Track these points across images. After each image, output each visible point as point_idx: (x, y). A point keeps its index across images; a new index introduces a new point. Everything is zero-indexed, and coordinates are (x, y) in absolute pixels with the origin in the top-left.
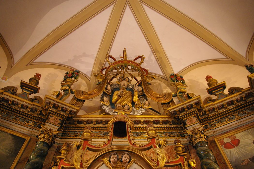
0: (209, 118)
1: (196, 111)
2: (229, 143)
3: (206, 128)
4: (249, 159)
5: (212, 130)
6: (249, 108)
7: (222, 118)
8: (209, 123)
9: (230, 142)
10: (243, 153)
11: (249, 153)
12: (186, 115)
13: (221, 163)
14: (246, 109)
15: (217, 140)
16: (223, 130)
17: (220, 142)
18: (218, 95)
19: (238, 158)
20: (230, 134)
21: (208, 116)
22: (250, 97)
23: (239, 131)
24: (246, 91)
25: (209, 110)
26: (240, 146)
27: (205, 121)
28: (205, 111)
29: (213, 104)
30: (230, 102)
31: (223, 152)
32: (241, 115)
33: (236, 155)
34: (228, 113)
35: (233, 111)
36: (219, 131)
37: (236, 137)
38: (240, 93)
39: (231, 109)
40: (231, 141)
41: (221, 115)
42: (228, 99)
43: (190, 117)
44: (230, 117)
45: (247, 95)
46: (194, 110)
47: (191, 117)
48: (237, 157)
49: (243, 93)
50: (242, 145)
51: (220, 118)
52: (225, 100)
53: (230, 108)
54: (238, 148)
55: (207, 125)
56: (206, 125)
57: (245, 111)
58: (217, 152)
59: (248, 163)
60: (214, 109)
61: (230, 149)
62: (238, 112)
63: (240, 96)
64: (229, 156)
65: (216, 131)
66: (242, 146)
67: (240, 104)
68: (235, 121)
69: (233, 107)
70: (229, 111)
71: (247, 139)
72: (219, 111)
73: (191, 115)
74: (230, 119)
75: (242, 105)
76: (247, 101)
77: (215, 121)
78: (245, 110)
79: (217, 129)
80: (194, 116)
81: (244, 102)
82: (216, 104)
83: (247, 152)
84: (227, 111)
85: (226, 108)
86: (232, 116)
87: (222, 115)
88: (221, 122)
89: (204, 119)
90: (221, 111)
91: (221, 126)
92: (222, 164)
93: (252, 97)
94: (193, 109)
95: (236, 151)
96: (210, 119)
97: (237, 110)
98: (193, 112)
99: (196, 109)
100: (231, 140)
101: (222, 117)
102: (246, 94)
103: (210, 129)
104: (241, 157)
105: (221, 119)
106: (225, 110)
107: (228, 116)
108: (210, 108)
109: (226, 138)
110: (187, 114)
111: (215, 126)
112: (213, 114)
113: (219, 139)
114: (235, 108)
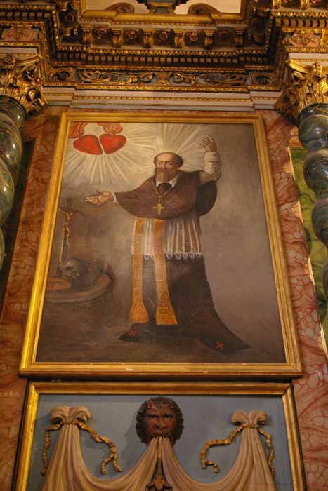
0: (84, 56)
1: (50, 12)
2: (94, 137)
3: (59, 78)
4: (116, 194)
5: (73, 89)
6: (207, 73)
7: (121, 71)
8: (77, 70)
9: (98, 137)
10: (113, 174)
11: (126, 179)
12: (14, 11)
13: (37, 179)
14: (196, 74)
15: (67, 121)
16: (102, 100)
17: (74, 128)
18: (154, 7)
19: (91, 182)
20: (113, 117)
21: (85, 49)
22: (225, 46)
23: (142, 118)
24: (224, 21)
25: (95, 33)
26: (118, 155)
27: (69, 59)
28: (80, 29)
29: (116, 18)
30: (165, 33)
31: (62, 154)
32: (175, 82)
33: (91, 172)
34: (146, 63)
35: (159, 64)
36: (91, 100)
37: (123, 131)
38: (206, 19)
39: (160, 56)
40: (101, 137)
41: (123, 59)
42: (165, 22)
43: (21, 24)
44: (144, 77)
45: (220, 34)
46: (46, 6)
47: (27, 24)
48: (89, 181)
49: (214, 22)
50: (122, 155)
51: (116, 68)
52: (155, 22)
53: (157, 51)
54: (109, 158)
55: (67, 73)
56: (66, 69)
57: (191, 77)
58: (47, 151)
59: (105, 203)
60: (110, 35)
61: (87, 154)
62: (174, 72)
63: (200, 28)
64: (71, 170)
65: (83, 97)
66: (121, 157)
67: (191, 52)
68: (148, 91)
69: (166, 51)
70: (150, 59)
71: (144, 146)
72: (123, 47)
73: (28, 18)
74: (140, 81)
75: (192, 57)
76: (212, 53)
77: (100, 70)
78: (193, 73)
79: (88, 93)
80: (36, 24)
81: (204, 52)
82: (125, 22)
83: (123, 176)
84: (147, 56)
85: (148, 46)
86: (150, 77)
87: (126, 62)
88: (112, 80)
89: (71, 52)
90: (129, 51)
91: (105, 88)
92: (38, 182)
93: (231, 47)
94: (44, 4)
95: (98, 164)
96: (87, 58)
97: (172, 64)
98: (40, 10)
99: (53, 7)
100: (104, 133)
101: (124, 67)
102: (220, 29)
103: (69, 84)
104: (100, 182)
105: (117, 71)
106: (141, 51)
107: (142, 71)
108: (100, 27)
109: (96, 124)
110: (18, 10)
111: (89, 83)
112: (102, 49)
113: (75, 119)
114: (173, 57)
